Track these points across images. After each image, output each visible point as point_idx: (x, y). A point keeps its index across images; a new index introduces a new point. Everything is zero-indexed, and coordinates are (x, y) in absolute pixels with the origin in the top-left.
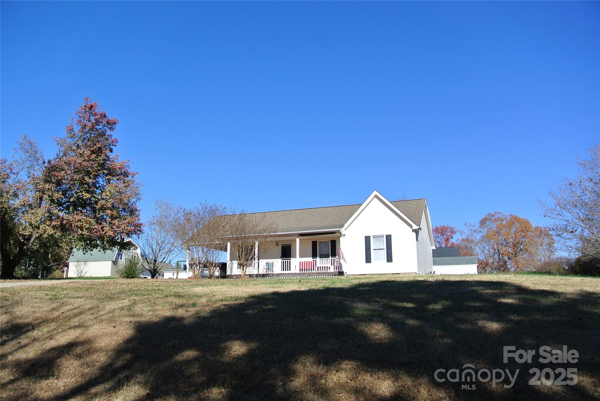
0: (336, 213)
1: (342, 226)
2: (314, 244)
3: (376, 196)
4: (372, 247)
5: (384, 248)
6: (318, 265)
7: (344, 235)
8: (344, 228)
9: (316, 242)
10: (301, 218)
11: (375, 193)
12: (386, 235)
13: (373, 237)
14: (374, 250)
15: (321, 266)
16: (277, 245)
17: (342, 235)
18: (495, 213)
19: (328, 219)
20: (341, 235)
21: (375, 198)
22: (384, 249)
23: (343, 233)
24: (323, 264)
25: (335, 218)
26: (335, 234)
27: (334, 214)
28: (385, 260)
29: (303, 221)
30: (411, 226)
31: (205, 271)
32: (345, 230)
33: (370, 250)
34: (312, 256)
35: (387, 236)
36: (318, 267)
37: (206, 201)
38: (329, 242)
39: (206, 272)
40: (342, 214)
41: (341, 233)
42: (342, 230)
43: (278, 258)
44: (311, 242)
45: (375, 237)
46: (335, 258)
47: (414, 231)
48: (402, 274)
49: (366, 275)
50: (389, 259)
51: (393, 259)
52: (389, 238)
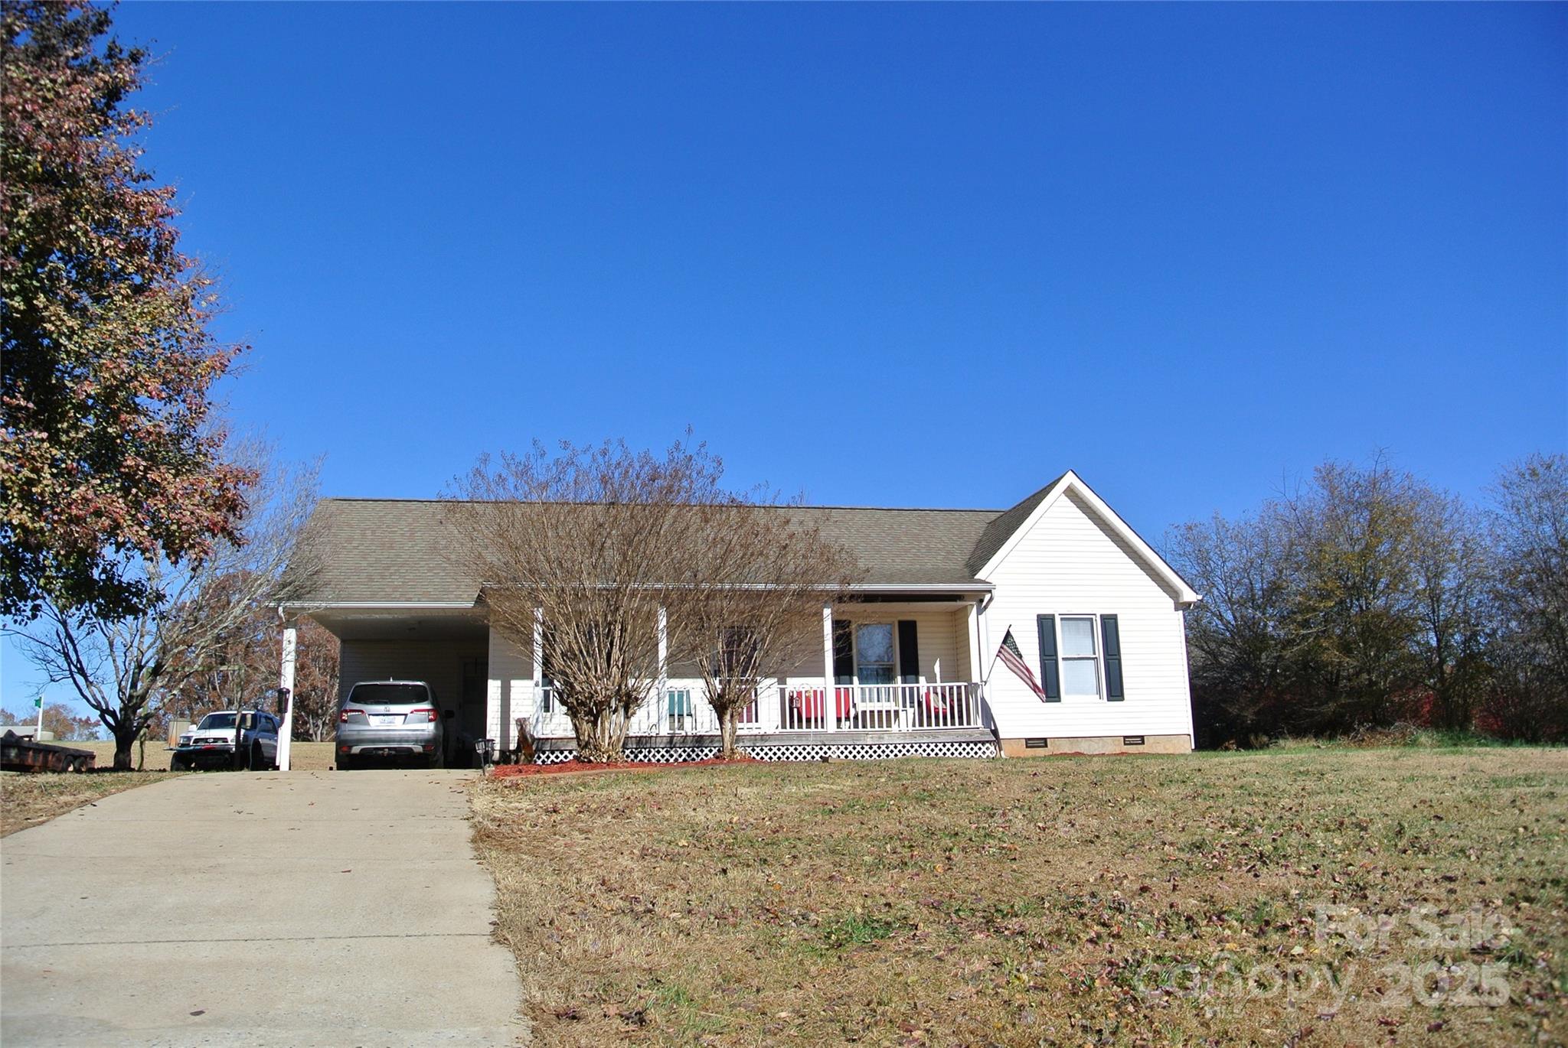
2: (841, 630)
4: (1061, 652)
5: (1096, 656)
11: (1070, 479)
12: (1102, 616)
13: (1062, 619)
14: (1066, 659)
21: (1067, 496)
22: (1097, 659)
30: (1174, 593)
33: (1056, 661)
35: (1104, 618)
38: (893, 624)
41: (981, 601)
45: (1067, 619)
46: (966, 684)
47: (1182, 606)
48: (1151, 740)
49: (1045, 739)
50: (1115, 690)
51: (1125, 692)
52: (1110, 623)
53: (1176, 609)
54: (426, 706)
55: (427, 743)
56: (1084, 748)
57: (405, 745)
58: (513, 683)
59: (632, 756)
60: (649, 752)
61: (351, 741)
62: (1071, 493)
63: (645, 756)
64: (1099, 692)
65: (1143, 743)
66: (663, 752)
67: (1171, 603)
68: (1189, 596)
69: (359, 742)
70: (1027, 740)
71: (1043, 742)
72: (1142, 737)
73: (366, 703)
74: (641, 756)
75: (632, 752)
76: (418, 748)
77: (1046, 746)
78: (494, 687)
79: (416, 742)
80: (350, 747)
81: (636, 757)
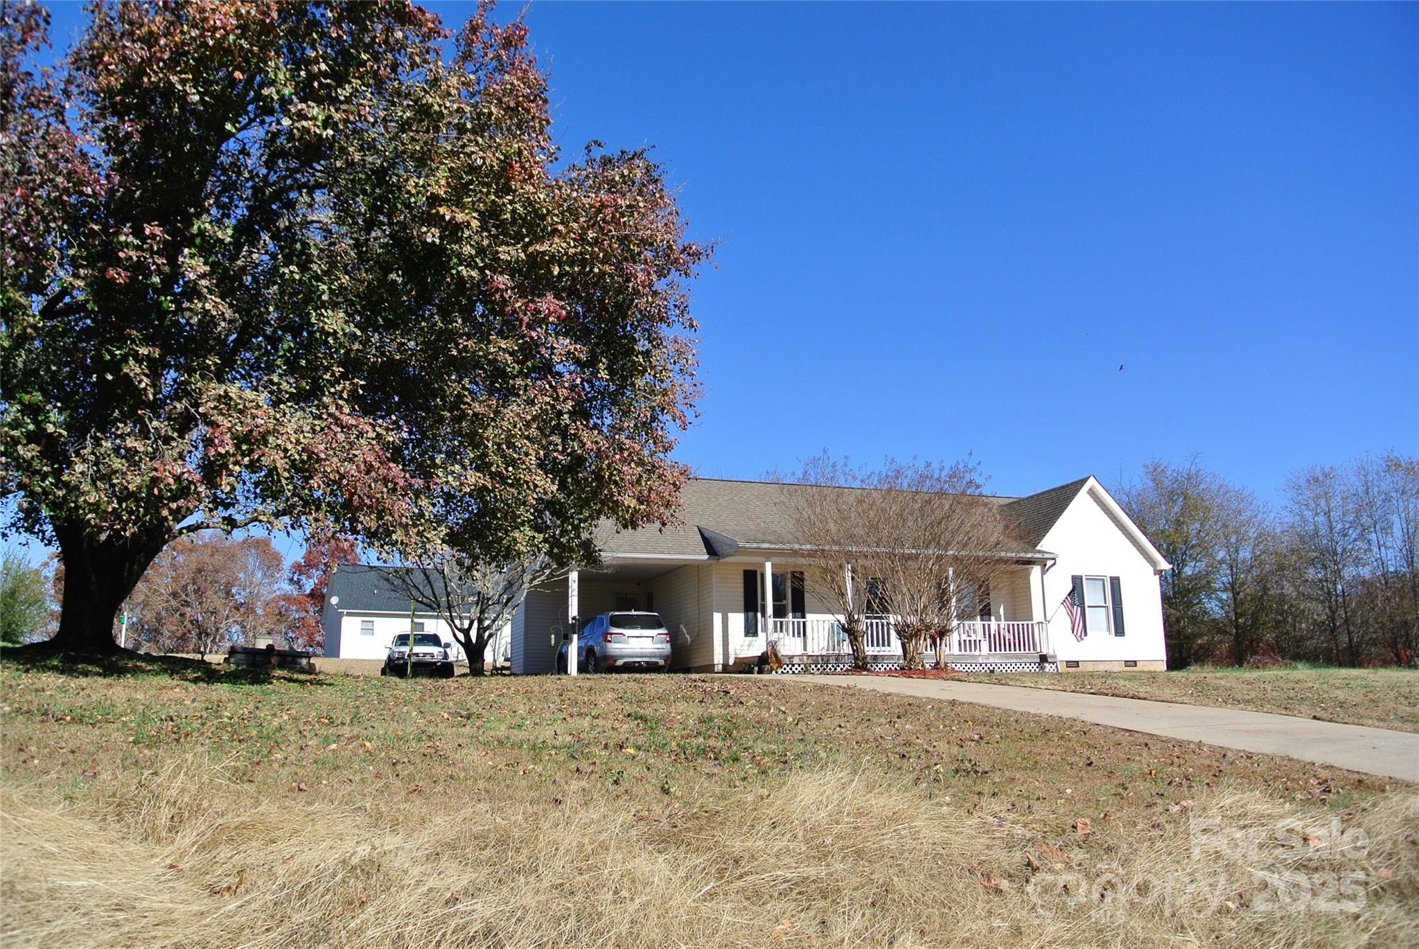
4: (1086, 602)
13: (1086, 579)
14: (1089, 607)
22: (1106, 607)
30: (1152, 563)
35: (1112, 579)
45: (1092, 579)
47: (1159, 572)
48: (1141, 663)
49: (1078, 662)
50: (1119, 630)
51: (1125, 630)
52: (1115, 582)
53: (1155, 574)
54: (663, 631)
55: (666, 658)
56: (1101, 668)
57: (654, 660)
58: (730, 615)
61: (616, 656)
62: (1092, 492)
64: (1109, 630)
65: (1136, 665)
67: (1151, 569)
68: (1165, 565)
69: (621, 657)
70: (1067, 662)
71: (1077, 664)
72: (1135, 662)
73: (624, 628)
76: (662, 662)
77: (1079, 666)
78: (717, 618)
79: (660, 657)
80: (616, 661)
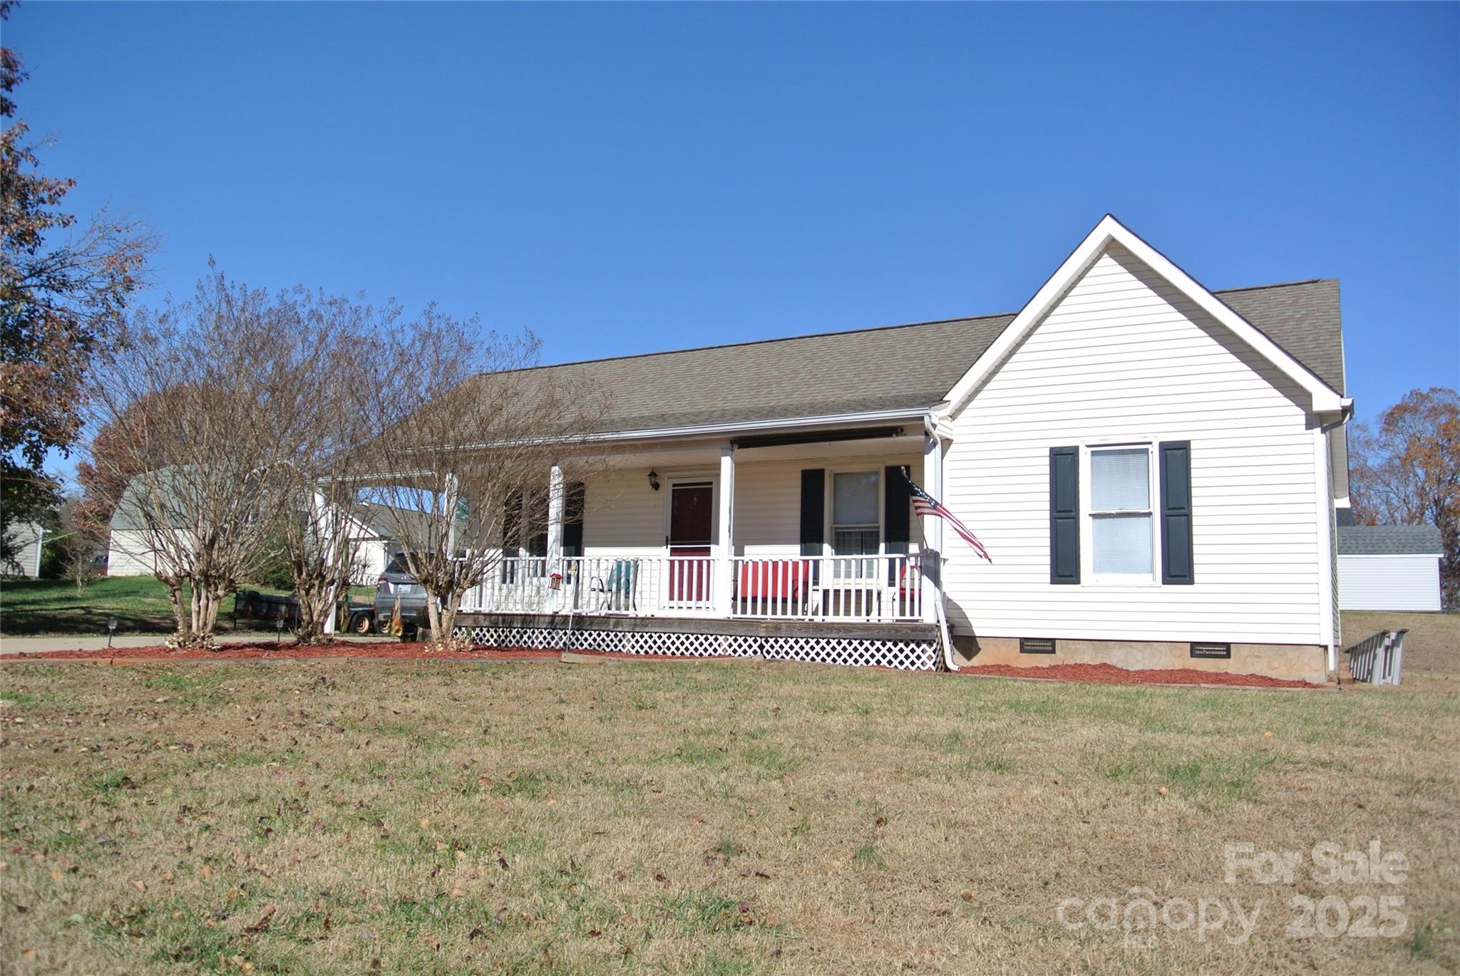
0: (923, 348)
1: (938, 399)
2: (812, 482)
3: (1112, 248)
4: (1086, 505)
5: (1147, 511)
6: (828, 580)
7: (947, 443)
8: (947, 410)
9: (819, 474)
10: (776, 373)
11: (1108, 228)
12: (1162, 445)
13: (1093, 453)
14: (1094, 516)
15: (842, 585)
16: (656, 486)
17: (935, 444)
18: (1433, 390)
19: (882, 375)
20: (928, 441)
21: (1106, 255)
22: (1149, 514)
23: (937, 433)
24: (848, 575)
25: (914, 370)
26: (901, 439)
27: (913, 354)
28: (1152, 571)
29: (779, 384)
30: (1300, 396)
31: (392, 586)
32: (953, 417)
33: (1076, 519)
34: (798, 535)
35: (1166, 448)
36: (826, 592)
37: (212, 263)
38: (877, 473)
39: (396, 589)
40: (950, 351)
41: (927, 434)
42: (936, 417)
43: (661, 546)
44: (799, 475)
45: (1099, 452)
46: (902, 556)
47: (1319, 421)
48: (1244, 651)
50: (1178, 567)
51: (1197, 569)
52: (1176, 456)
53: (1309, 426)
56: (1118, 658)
59: (518, 636)
60: (533, 633)
62: (1115, 250)
63: (529, 637)
64: (1149, 569)
65: (1228, 656)
66: (545, 633)
67: (1299, 415)
68: (1325, 400)
70: (1022, 640)
71: (1048, 645)
72: (1227, 646)
74: (525, 637)
75: (518, 632)
77: (1053, 652)
81: (522, 637)
